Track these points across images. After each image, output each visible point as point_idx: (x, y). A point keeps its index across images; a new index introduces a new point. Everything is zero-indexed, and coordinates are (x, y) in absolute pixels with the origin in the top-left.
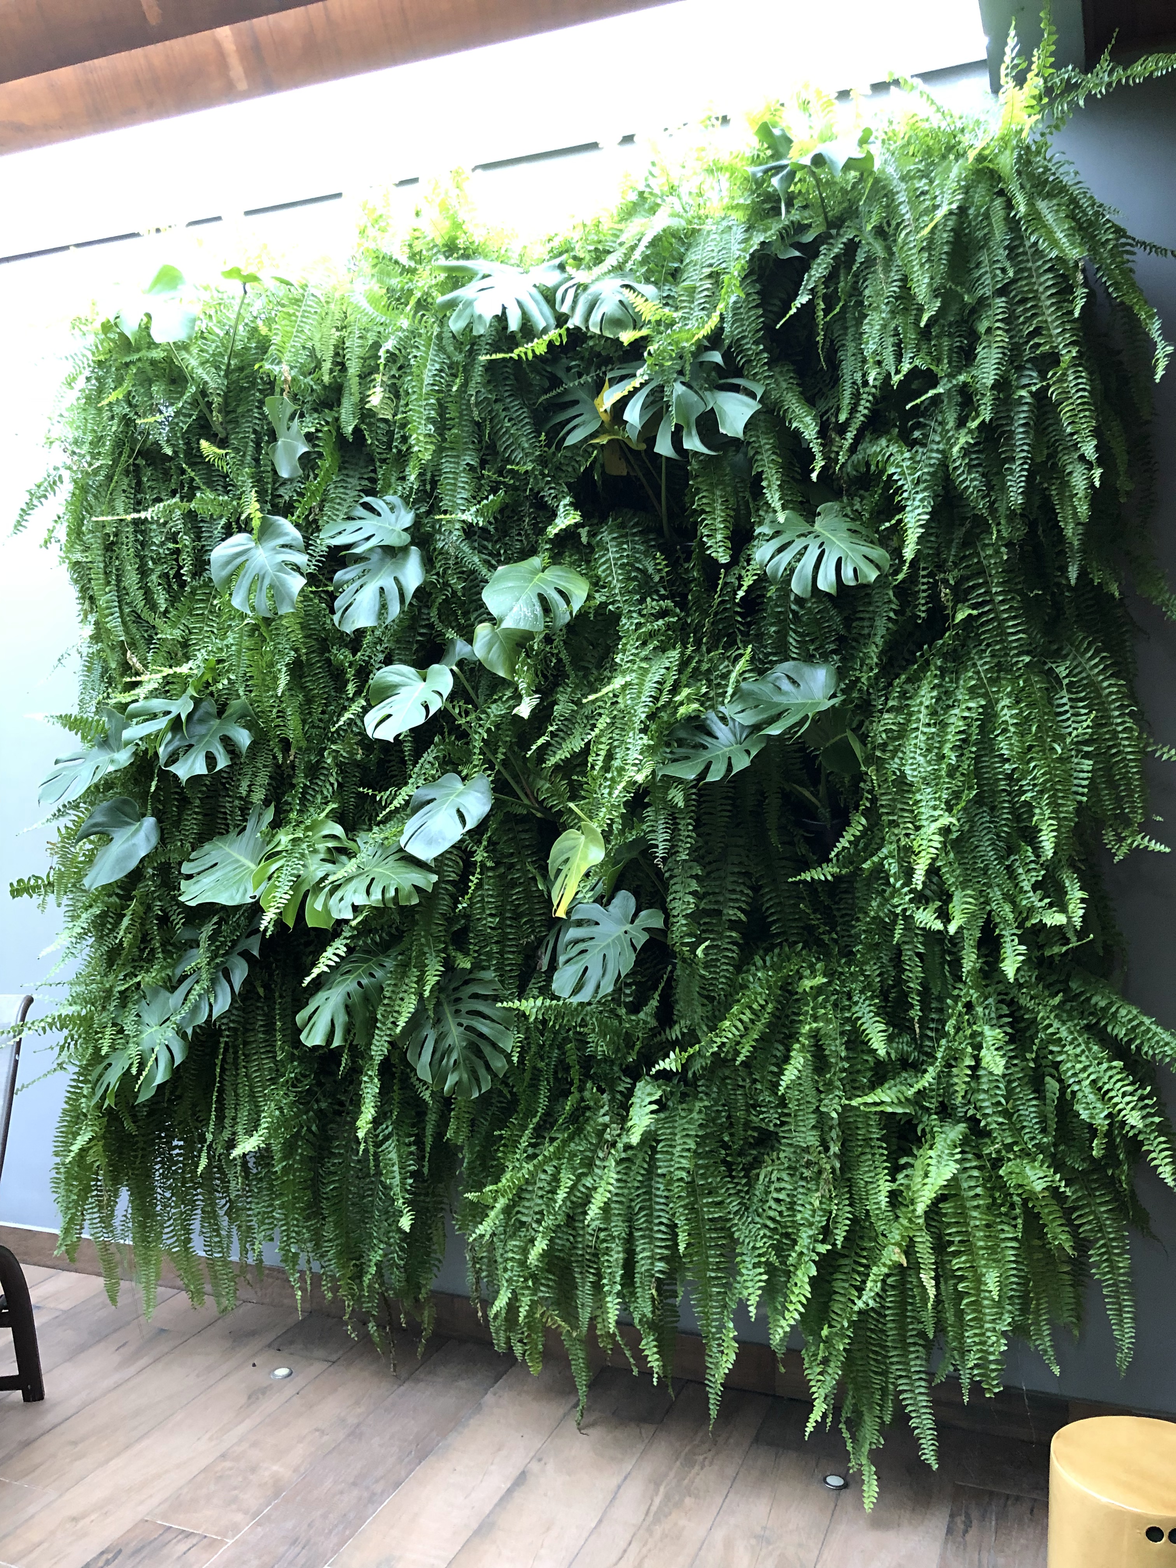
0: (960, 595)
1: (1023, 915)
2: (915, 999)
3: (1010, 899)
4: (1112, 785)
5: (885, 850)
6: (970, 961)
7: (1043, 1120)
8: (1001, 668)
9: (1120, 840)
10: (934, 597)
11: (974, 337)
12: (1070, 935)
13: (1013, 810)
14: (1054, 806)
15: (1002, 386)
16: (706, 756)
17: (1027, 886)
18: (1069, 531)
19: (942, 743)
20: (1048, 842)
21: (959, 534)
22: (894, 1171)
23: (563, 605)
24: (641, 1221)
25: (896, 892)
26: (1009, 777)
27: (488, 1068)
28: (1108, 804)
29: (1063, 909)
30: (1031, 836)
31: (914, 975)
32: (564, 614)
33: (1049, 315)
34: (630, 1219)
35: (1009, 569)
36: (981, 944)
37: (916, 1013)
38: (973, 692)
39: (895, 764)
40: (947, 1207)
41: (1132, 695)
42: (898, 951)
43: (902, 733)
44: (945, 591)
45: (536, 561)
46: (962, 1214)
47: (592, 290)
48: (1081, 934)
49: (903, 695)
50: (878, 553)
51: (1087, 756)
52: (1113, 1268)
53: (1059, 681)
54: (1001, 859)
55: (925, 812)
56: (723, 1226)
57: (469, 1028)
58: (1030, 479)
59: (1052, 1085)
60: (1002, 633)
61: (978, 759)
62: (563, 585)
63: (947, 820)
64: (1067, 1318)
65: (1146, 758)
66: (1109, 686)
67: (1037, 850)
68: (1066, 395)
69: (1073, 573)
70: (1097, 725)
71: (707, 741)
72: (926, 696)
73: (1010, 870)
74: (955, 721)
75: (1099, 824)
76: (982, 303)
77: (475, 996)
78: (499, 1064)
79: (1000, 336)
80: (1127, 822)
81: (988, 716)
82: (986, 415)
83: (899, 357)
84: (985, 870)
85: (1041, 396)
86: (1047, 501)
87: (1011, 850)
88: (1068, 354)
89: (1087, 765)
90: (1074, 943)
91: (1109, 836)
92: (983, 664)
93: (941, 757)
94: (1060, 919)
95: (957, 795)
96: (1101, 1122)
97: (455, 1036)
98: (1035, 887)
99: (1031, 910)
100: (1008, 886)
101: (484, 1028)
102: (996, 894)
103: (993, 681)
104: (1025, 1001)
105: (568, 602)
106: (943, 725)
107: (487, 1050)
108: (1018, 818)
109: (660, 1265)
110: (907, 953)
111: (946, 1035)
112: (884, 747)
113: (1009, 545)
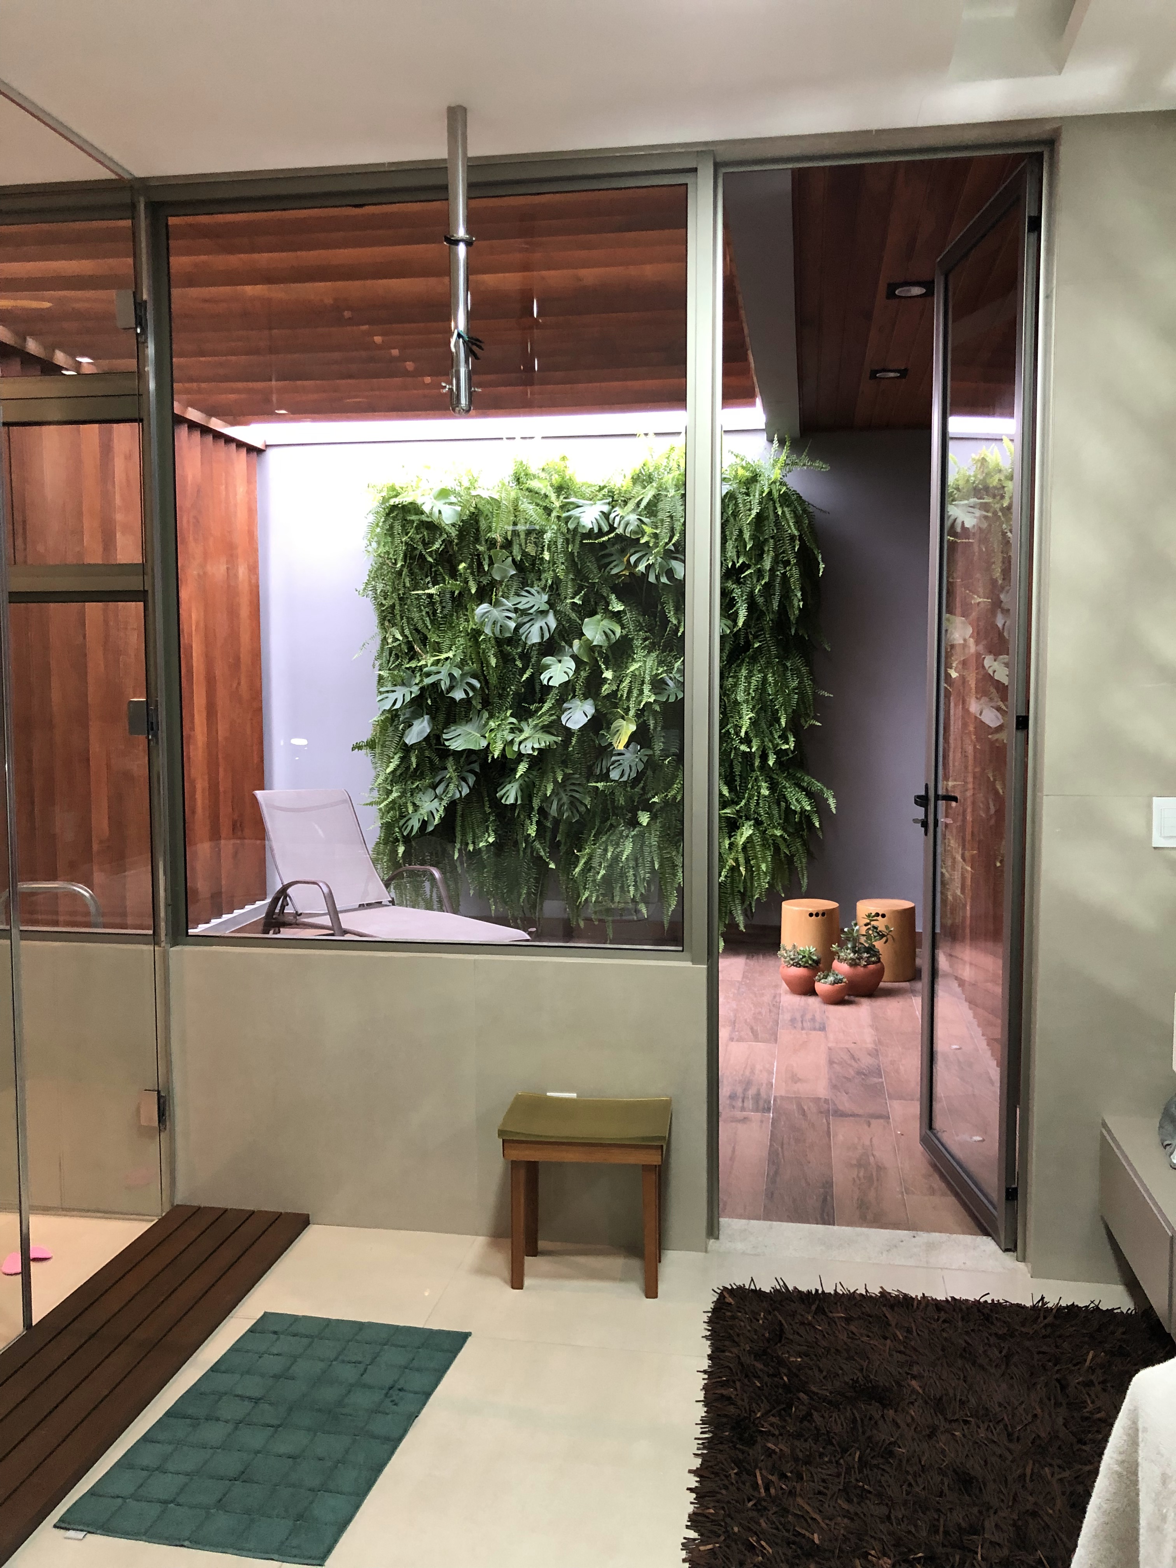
0: (756, 637)
1: (775, 746)
2: (738, 778)
3: (771, 741)
4: (804, 703)
5: (729, 726)
6: (757, 763)
7: (780, 816)
8: (769, 663)
9: (806, 722)
10: (747, 637)
11: (763, 552)
12: (789, 753)
13: (772, 711)
14: (785, 710)
15: (772, 570)
16: (667, 692)
17: (776, 737)
18: (792, 618)
19: (750, 689)
20: (783, 722)
21: (756, 615)
22: (730, 837)
23: (613, 636)
24: (640, 861)
25: (733, 739)
26: (771, 700)
27: (578, 811)
28: (803, 710)
29: (788, 744)
30: (778, 720)
31: (737, 769)
32: (613, 639)
33: (788, 547)
34: (636, 860)
35: (772, 628)
36: (761, 757)
37: (738, 783)
38: (760, 671)
39: (733, 696)
40: (749, 845)
41: (811, 672)
42: (732, 761)
43: (736, 685)
44: (750, 636)
45: (598, 617)
46: (753, 847)
47: (626, 519)
48: (793, 752)
49: (735, 672)
50: (729, 623)
51: (796, 693)
52: (801, 863)
53: (787, 667)
54: (768, 728)
55: (745, 712)
56: (671, 860)
57: (571, 796)
58: (780, 602)
59: (783, 804)
60: (769, 651)
61: (761, 694)
62: (611, 627)
63: (752, 715)
64: (787, 883)
65: (815, 694)
66: (804, 670)
67: (780, 725)
68: (792, 576)
69: (793, 632)
70: (799, 683)
71: (667, 687)
72: (744, 672)
73: (771, 733)
74: (754, 683)
75: (800, 716)
76: (766, 540)
77: (574, 784)
78: (582, 809)
79: (772, 553)
80: (808, 715)
81: (765, 680)
82: (766, 580)
83: (738, 557)
84: (763, 732)
85: (784, 574)
86: (785, 607)
87: (771, 725)
88: (793, 561)
89: (796, 696)
90: (791, 756)
91: (802, 721)
92: (763, 661)
93: (749, 694)
94: (787, 747)
95: (754, 707)
96: (798, 809)
97: (565, 799)
98: (779, 737)
99: (778, 744)
100: (770, 737)
101: (577, 795)
102: (766, 739)
103: (766, 668)
104: (775, 776)
105: (614, 634)
106: (750, 683)
107: (578, 804)
108: (773, 714)
109: (648, 875)
110: (735, 762)
111: (748, 789)
112: (729, 690)
113: (772, 620)
